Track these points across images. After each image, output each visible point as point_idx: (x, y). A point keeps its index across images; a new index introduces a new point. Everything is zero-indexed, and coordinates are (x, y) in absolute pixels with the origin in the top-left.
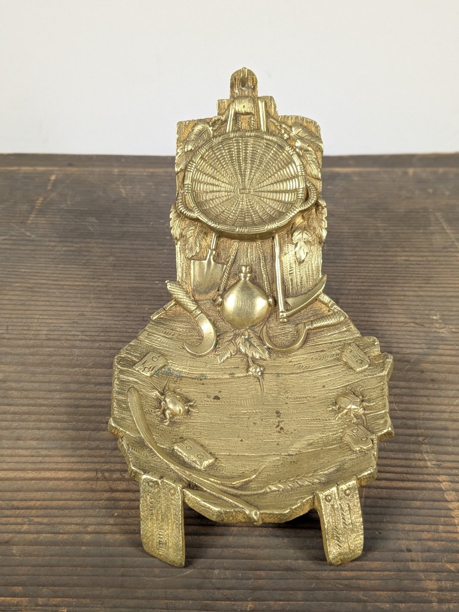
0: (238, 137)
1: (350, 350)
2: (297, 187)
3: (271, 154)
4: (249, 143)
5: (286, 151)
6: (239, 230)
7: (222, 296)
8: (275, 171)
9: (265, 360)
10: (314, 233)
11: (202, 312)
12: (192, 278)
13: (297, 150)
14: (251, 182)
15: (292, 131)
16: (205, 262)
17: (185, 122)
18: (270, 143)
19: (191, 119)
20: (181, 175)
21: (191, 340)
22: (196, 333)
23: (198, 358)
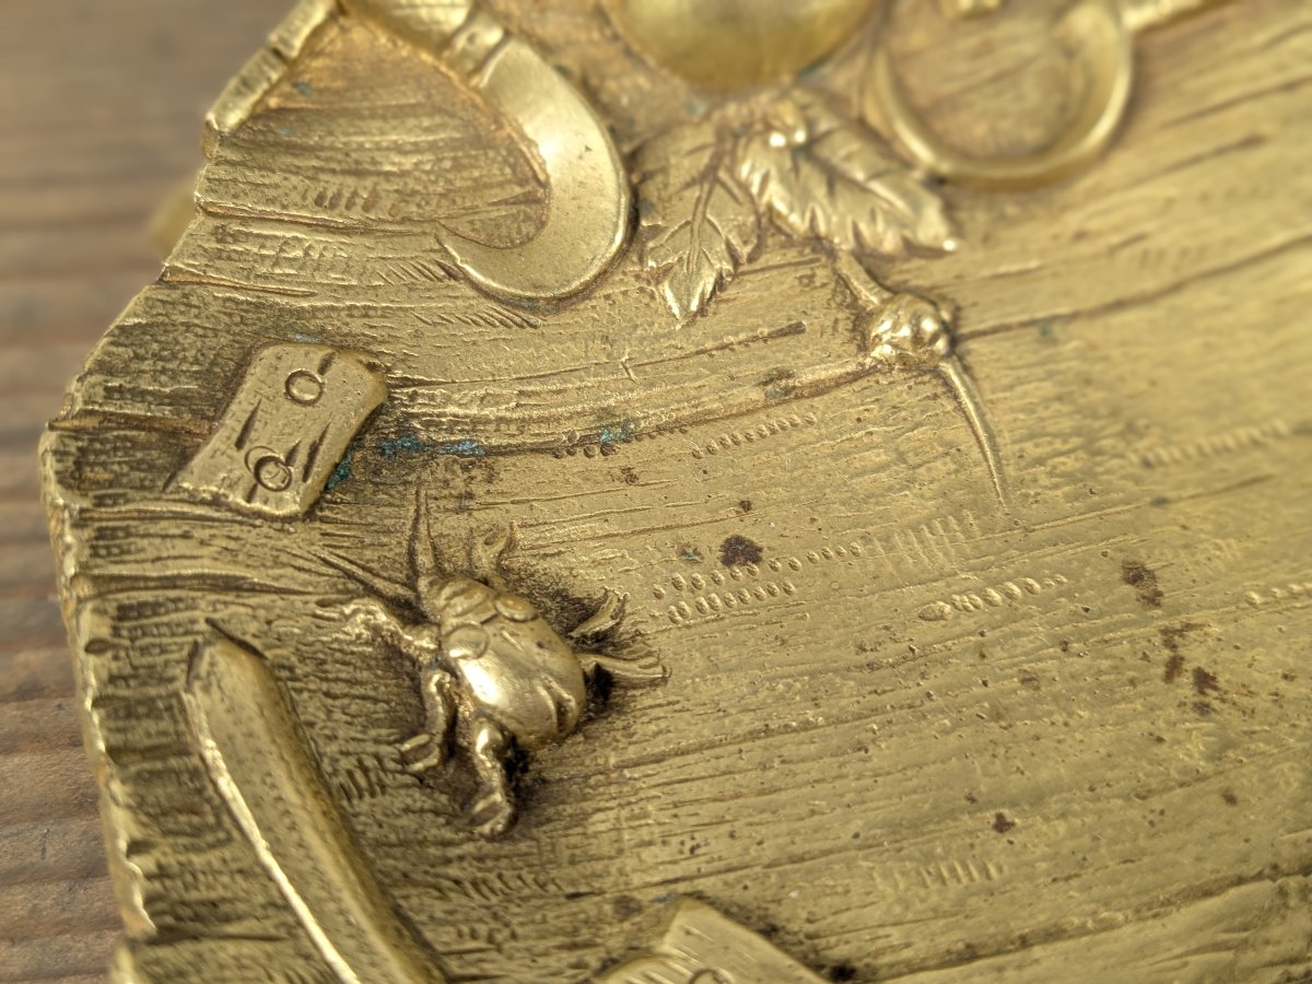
11: (507, 35)
21: (483, 216)
22: (501, 170)
23: (551, 320)
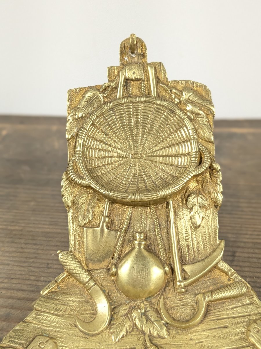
0: (128, 103)
1: (257, 330)
2: (190, 151)
3: (162, 119)
4: (139, 109)
5: (178, 115)
6: (131, 197)
7: (116, 266)
8: (166, 135)
9: (164, 338)
10: (209, 197)
11: (95, 284)
12: (85, 246)
13: (189, 114)
14: (143, 147)
15: (182, 95)
16: (99, 229)
17: (76, 90)
18: (161, 108)
19: (81, 86)
20: (72, 142)
21: (84, 316)
22: (90, 307)
23: (91, 338)
